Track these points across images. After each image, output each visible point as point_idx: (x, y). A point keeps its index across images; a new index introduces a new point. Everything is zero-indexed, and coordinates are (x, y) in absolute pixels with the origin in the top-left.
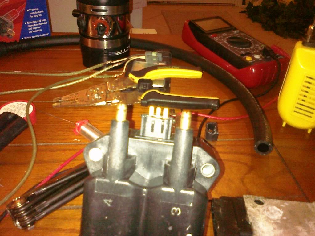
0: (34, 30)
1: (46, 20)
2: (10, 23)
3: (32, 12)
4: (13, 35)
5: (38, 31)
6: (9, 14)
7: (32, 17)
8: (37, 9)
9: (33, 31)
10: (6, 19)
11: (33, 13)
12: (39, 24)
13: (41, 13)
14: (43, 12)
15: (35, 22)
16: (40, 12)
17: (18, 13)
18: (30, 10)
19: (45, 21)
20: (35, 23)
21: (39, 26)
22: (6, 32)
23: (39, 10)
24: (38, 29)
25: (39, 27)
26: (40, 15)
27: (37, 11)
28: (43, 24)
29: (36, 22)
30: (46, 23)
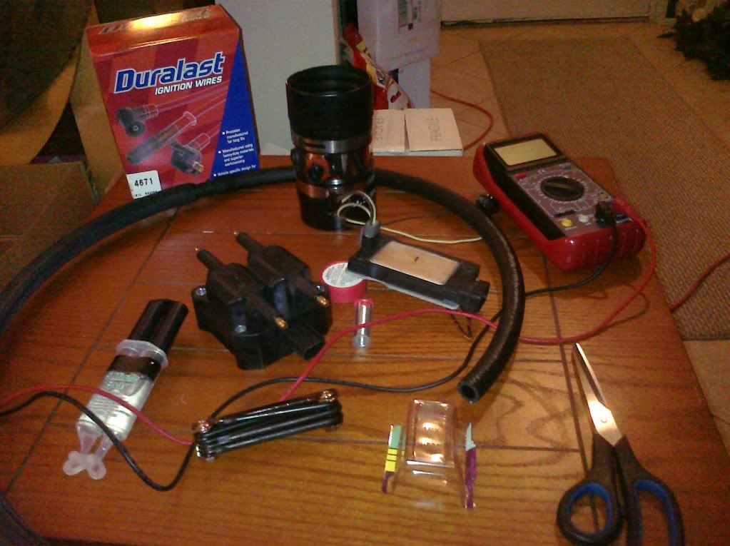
0: (234, 161)
1: (252, 145)
2: (197, 154)
3: (229, 135)
4: (200, 170)
5: (240, 162)
6: (197, 140)
7: (230, 142)
8: (239, 130)
9: (232, 164)
10: (191, 149)
11: (231, 137)
12: (241, 152)
13: (245, 136)
14: (246, 133)
15: (234, 149)
16: (242, 134)
17: (210, 138)
18: (227, 132)
19: (250, 148)
20: (235, 151)
21: (241, 155)
22: (191, 167)
23: (241, 132)
24: (239, 159)
25: (241, 157)
26: (242, 139)
27: (237, 133)
28: (247, 151)
29: (236, 149)
30: (252, 150)
